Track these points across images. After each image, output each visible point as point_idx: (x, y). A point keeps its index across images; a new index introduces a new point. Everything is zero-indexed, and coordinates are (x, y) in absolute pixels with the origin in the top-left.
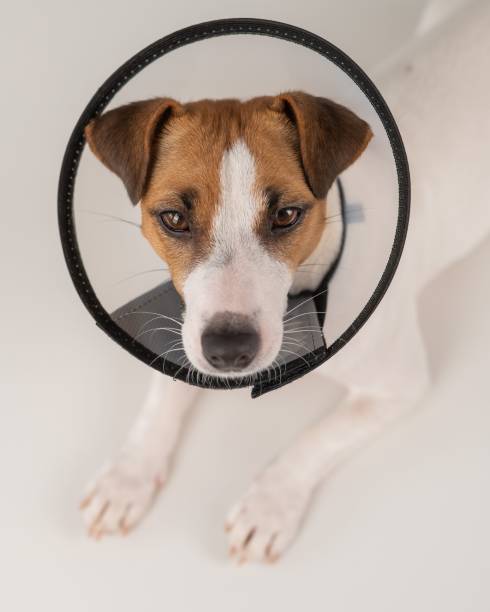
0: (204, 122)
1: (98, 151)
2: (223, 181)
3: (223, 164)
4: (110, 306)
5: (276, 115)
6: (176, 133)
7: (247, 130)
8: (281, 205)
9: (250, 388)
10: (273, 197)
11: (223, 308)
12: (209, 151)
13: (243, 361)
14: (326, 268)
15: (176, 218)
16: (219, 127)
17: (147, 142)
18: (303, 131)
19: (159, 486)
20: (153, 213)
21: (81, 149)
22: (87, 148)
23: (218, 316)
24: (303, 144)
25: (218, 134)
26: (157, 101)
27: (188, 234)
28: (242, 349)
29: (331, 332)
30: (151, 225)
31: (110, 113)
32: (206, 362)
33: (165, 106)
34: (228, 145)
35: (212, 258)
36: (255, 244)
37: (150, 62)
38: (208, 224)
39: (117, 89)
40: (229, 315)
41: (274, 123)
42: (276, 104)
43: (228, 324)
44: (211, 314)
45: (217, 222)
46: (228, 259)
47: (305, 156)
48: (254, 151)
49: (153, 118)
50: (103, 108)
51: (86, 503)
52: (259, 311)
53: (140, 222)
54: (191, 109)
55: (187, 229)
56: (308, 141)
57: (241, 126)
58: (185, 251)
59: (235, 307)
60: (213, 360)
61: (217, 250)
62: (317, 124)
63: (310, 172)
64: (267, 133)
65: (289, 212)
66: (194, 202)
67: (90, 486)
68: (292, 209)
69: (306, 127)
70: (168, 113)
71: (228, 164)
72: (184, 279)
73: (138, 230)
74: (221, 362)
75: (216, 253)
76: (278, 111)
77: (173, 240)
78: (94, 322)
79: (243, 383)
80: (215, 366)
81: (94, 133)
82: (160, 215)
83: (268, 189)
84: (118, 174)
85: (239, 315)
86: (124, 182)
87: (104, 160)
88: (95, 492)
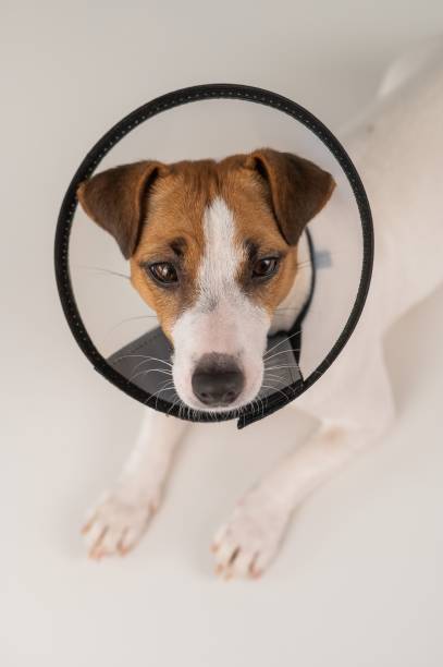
0: (186, 181)
1: (90, 210)
2: (206, 234)
3: (206, 220)
4: (106, 352)
5: (249, 173)
6: (162, 192)
7: (224, 187)
8: (260, 255)
9: (236, 420)
10: (253, 248)
11: (210, 350)
12: (192, 207)
13: (230, 397)
14: (298, 312)
15: (165, 271)
16: (200, 186)
17: (137, 202)
18: (274, 184)
19: (153, 512)
20: (142, 265)
21: (73, 210)
22: (79, 209)
23: (205, 356)
24: (275, 197)
25: (199, 193)
27: (175, 284)
28: (229, 386)
29: (307, 367)
30: (140, 276)
31: (100, 175)
32: (195, 399)
33: (152, 168)
34: (208, 202)
35: (198, 304)
36: (236, 292)
37: (133, 128)
39: (104, 154)
40: (215, 355)
41: (247, 180)
42: (249, 162)
43: (215, 364)
44: (199, 356)
45: (202, 272)
46: (213, 305)
47: (277, 208)
48: (231, 206)
49: (143, 178)
50: (91, 172)
51: (87, 529)
52: (242, 352)
53: (129, 274)
54: (174, 169)
55: (176, 279)
56: (279, 194)
57: (219, 184)
58: (171, 300)
59: (221, 349)
60: (203, 397)
61: (202, 297)
62: (286, 178)
63: (283, 222)
64: (242, 191)
65: (267, 262)
66: (182, 250)
67: (90, 513)
68: (270, 259)
69: (277, 180)
70: (154, 173)
71: (209, 219)
72: (172, 325)
73: (128, 281)
74: (211, 399)
75: (202, 301)
76: (250, 168)
77: (162, 290)
78: (92, 367)
79: (229, 416)
80: (205, 403)
83: (247, 242)
84: (110, 231)
85: (225, 356)
86: (117, 239)
87: (97, 220)
88: (95, 518)
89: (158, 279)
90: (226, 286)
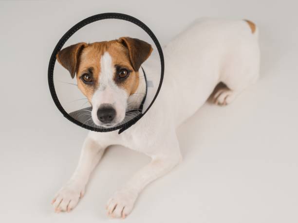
0: (95, 48)
1: (61, 62)
2: (101, 65)
3: (101, 60)
7: (109, 49)
15: (87, 78)
16: (100, 49)
17: (76, 57)
18: (130, 49)
22: (57, 61)
23: (101, 105)
24: (130, 54)
26: (79, 44)
27: (92, 83)
28: (110, 114)
31: (64, 49)
34: (103, 54)
35: (99, 89)
36: (113, 83)
38: (97, 78)
42: (119, 41)
46: (104, 88)
49: (78, 49)
51: (55, 201)
55: (91, 81)
56: (132, 52)
57: (107, 48)
58: (91, 89)
60: (100, 118)
62: (134, 47)
65: (124, 72)
66: (93, 71)
69: (131, 47)
70: (83, 47)
74: (104, 119)
76: (120, 43)
77: (87, 85)
80: (102, 121)
81: (59, 56)
82: (82, 77)
84: (68, 69)
85: (108, 104)
86: (69, 71)
87: (63, 65)
88: (58, 196)
89: (85, 82)
90: (109, 82)
